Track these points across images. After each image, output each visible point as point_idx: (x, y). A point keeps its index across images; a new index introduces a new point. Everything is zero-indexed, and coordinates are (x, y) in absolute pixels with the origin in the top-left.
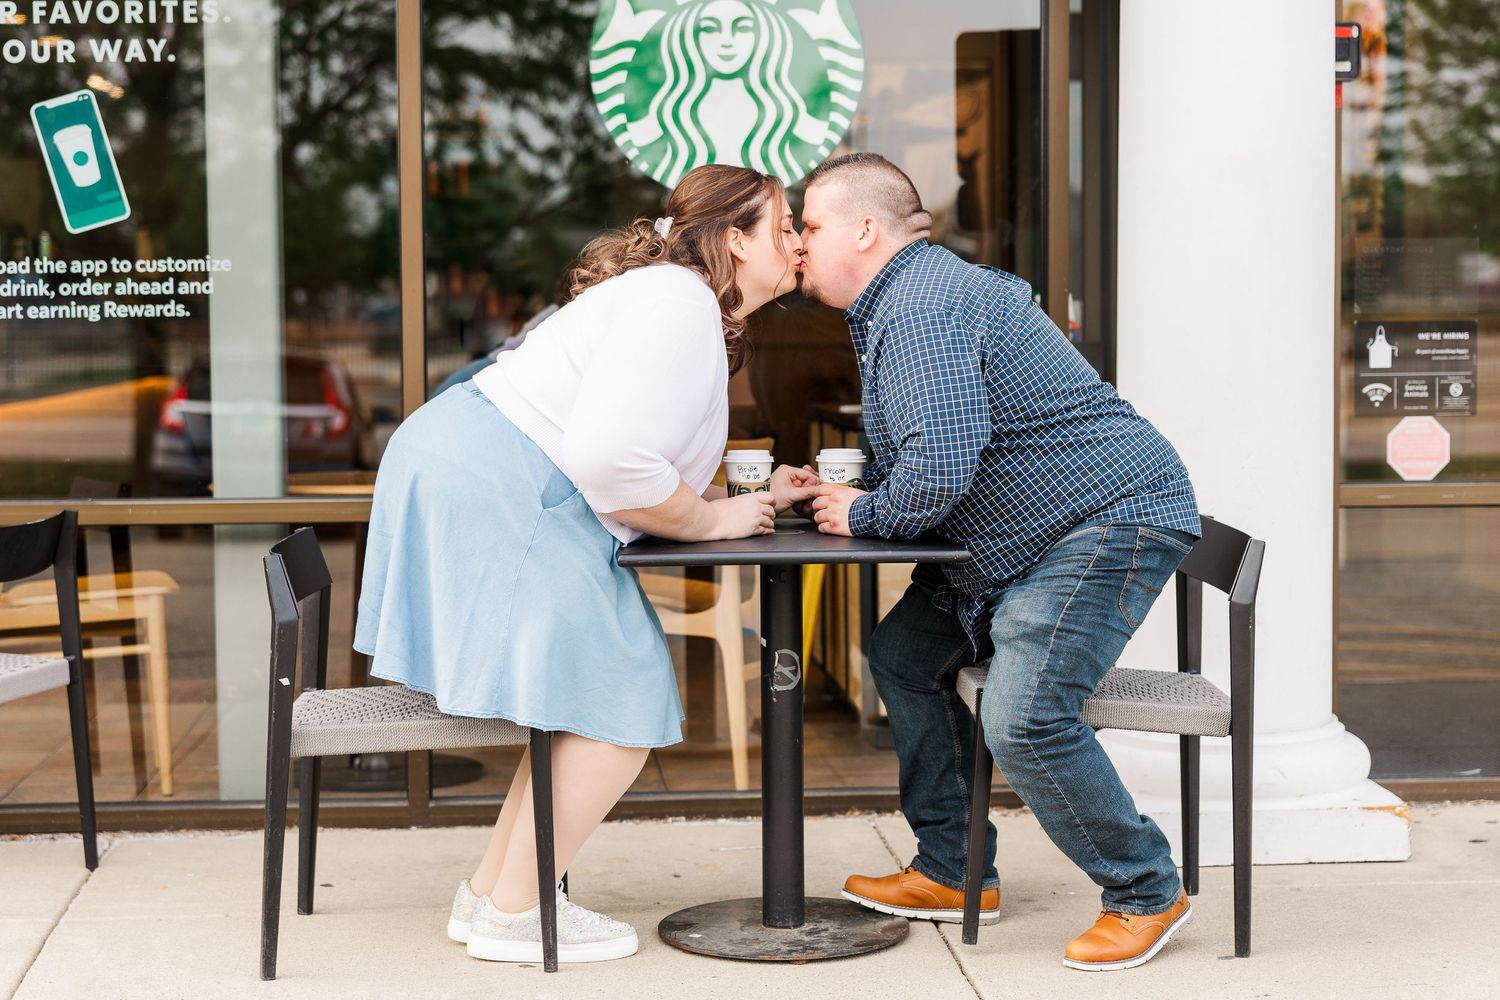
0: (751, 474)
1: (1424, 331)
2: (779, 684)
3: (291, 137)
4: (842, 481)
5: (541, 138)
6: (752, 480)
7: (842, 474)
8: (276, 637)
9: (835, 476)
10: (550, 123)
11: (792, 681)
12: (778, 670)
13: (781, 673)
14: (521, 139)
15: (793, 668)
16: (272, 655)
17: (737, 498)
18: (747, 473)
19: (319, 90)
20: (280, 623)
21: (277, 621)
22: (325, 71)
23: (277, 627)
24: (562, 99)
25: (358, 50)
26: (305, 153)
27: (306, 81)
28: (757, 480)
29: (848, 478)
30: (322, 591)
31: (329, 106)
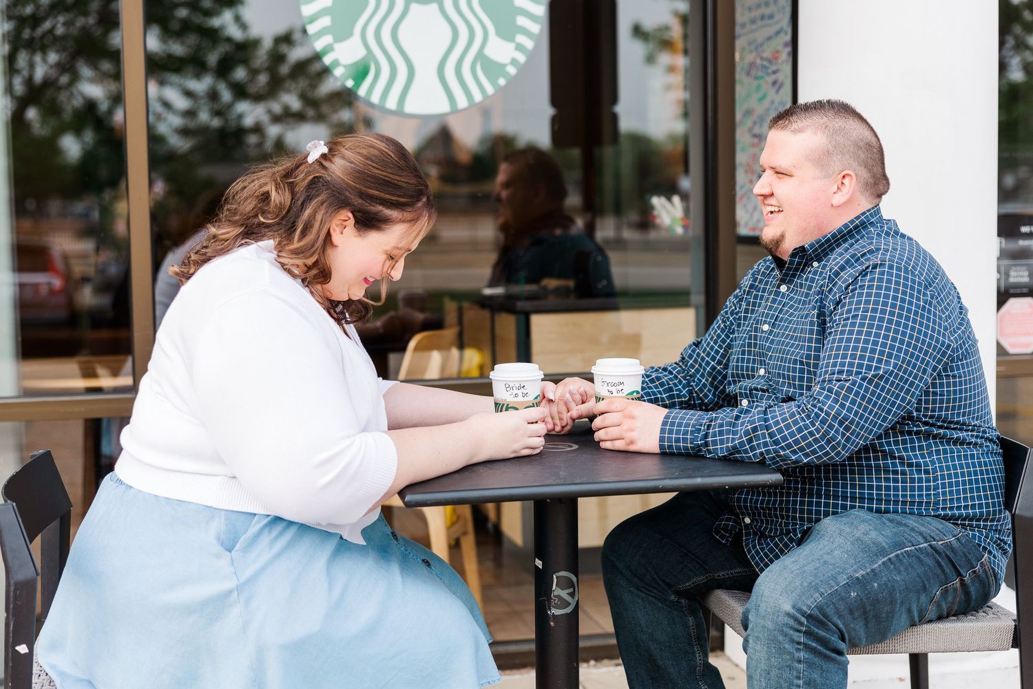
0: (520, 392)
1: (1025, 225)
2: (557, 607)
3: (21, 104)
4: (621, 394)
5: (181, 103)
6: (520, 399)
7: (620, 388)
8: (11, 600)
9: (614, 389)
10: (189, 94)
11: (569, 604)
12: (556, 593)
13: (559, 597)
14: (167, 105)
15: (571, 590)
16: (7, 619)
17: (504, 413)
18: (515, 391)
19: (40, 73)
20: (16, 584)
21: (12, 582)
22: (44, 60)
23: (12, 588)
24: (198, 76)
25: (64, 49)
26: (32, 114)
27: (32, 66)
28: (526, 399)
29: (627, 390)
30: (61, 518)
31: (48, 83)
